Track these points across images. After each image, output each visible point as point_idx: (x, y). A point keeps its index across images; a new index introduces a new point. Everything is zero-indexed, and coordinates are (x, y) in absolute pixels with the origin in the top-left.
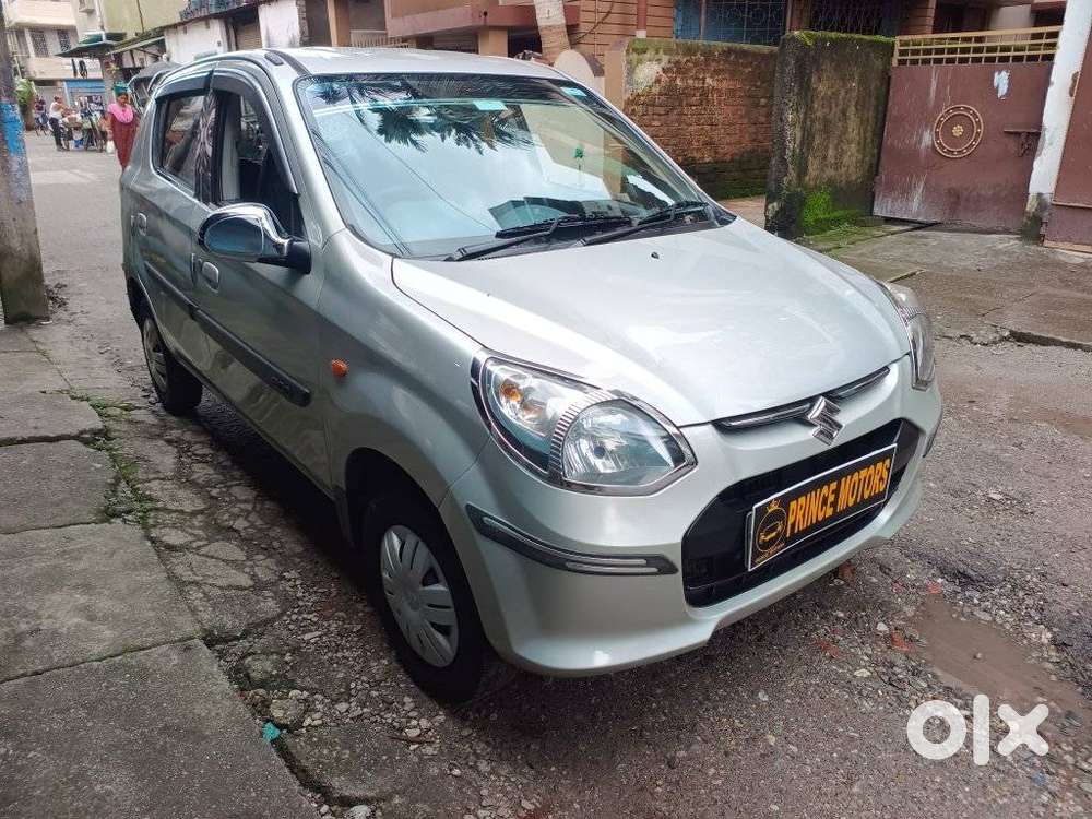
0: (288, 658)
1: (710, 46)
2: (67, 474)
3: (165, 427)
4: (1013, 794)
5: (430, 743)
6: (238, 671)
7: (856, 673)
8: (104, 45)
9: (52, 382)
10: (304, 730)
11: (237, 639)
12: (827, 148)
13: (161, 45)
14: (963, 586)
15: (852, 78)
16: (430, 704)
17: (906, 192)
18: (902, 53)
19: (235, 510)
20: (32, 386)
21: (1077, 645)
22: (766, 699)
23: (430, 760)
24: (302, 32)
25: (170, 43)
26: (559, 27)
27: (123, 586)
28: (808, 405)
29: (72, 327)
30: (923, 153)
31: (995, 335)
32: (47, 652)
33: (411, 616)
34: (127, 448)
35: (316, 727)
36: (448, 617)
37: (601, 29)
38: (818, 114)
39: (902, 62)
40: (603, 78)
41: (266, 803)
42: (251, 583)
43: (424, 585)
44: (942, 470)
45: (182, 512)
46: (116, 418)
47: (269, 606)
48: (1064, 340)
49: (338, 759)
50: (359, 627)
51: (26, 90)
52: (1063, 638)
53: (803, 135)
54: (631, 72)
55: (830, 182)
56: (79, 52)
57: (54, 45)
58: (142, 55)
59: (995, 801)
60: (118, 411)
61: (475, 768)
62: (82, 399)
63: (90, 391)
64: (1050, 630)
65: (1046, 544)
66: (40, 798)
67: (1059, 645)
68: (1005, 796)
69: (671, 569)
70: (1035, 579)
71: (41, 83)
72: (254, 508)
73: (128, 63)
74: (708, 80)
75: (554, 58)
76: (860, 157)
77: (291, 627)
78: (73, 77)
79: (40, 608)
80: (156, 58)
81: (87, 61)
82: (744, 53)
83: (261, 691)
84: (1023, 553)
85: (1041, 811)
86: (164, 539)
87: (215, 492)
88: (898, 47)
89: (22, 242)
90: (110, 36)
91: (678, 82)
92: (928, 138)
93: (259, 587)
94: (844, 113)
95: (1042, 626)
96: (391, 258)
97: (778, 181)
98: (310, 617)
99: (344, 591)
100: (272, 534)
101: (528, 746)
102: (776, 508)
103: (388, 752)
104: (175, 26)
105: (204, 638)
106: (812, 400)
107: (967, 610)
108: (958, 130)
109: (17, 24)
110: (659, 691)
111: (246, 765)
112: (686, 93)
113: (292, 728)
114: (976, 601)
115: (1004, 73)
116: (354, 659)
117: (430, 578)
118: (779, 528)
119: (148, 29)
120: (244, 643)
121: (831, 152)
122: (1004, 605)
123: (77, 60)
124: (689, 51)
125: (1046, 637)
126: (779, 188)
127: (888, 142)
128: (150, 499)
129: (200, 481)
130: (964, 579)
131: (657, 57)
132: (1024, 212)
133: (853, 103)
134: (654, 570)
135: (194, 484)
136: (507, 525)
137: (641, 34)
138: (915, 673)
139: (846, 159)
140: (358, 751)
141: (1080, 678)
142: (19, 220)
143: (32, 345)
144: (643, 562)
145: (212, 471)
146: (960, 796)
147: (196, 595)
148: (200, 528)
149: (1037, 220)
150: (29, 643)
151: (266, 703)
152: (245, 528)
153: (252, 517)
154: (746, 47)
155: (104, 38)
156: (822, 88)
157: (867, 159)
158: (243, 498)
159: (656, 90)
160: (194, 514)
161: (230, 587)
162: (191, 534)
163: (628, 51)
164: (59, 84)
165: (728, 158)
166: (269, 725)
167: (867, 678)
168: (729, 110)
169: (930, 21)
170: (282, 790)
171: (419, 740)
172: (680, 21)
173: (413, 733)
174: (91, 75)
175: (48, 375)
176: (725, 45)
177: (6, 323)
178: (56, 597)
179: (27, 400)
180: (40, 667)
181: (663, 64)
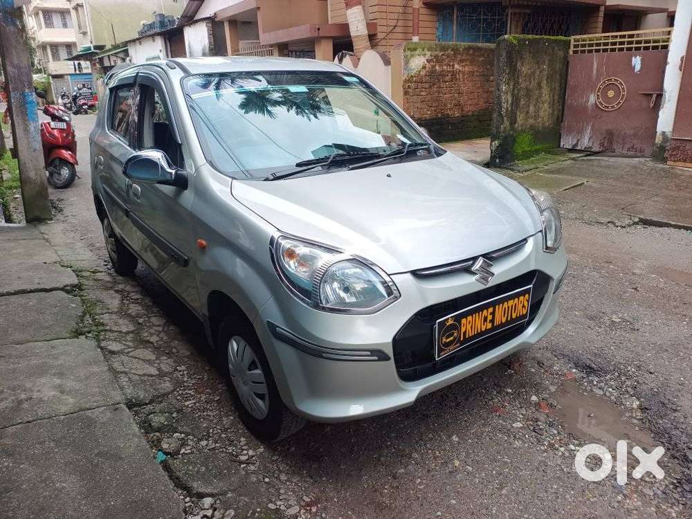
0: (174, 415)
1: (457, 45)
2: (55, 310)
3: (115, 282)
4: (601, 496)
5: (253, 464)
6: (145, 422)
7: (514, 425)
8: (92, 52)
9: (50, 256)
10: (180, 456)
11: (146, 404)
12: (529, 106)
13: (126, 52)
14: (588, 374)
15: (544, 63)
16: (255, 442)
17: (581, 132)
18: (576, 46)
19: (152, 331)
20: (38, 259)
21: (655, 409)
22: (457, 439)
23: (252, 473)
24: (210, 43)
25: (131, 51)
26: (363, 36)
27: (82, 374)
28: (471, 262)
29: (65, 225)
30: (590, 108)
31: (630, 221)
32: (35, 411)
33: (244, 390)
34: (91, 295)
35: (187, 454)
36: (263, 389)
37: (391, 36)
38: (523, 85)
39: (575, 52)
40: (390, 67)
41: (154, 495)
42: (157, 372)
43: (250, 370)
44: (584, 304)
45: (121, 332)
46: (87, 278)
47: (167, 385)
48: (673, 223)
49: (198, 472)
50: (218, 398)
51: (46, 81)
52: (646, 405)
53: (513, 100)
54: (407, 63)
55: (532, 128)
56: (78, 58)
57: (63, 54)
58: (115, 58)
59: (588, 499)
60: (88, 274)
61: (278, 478)
62: (67, 267)
63: (73, 262)
64: (638, 399)
65: (643, 349)
66: (25, 490)
67: (643, 409)
68: (595, 497)
69: (386, 358)
70: (633, 370)
71: (55, 77)
72: (163, 329)
73: (107, 63)
74: (456, 66)
75: (361, 55)
76: (551, 111)
77: (178, 398)
78: (73, 72)
79: (33, 386)
80: (124, 60)
81: (82, 63)
82: (479, 49)
83: (157, 434)
84: (628, 354)
85: (616, 505)
86: (109, 347)
87: (141, 321)
88: (572, 43)
89: (36, 174)
90: (96, 47)
91: (437, 68)
92: (592, 99)
93: (162, 375)
94: (539, 84)
95: (634, 398)
96: (231, 179)
97: (498, 128)
98: (190, 392)
99: (212, 377)
100: (172, 344)
101: (311, 465)
102: (452, 322)
103: (228, 468)
104: (134, 41)
105: (127, 404)
106: (475, 259)
107: (589, 388)
108: (611, 94)
109: (43, 42)
110: (393, 435)
111: (144, 474)
112: (442, 74)
113: (173, 454)
114: (595, 383)
115: (638, 57)
116: (214, 416)
117: (252, 366)
118: (455, 334)
119: (118, 42)
120: (150, 407)
121: (532, 109)
122: (612, 385)
123: (76, 62)
124: (444, 49)
125: (636, 404)
126: (498, 132)
127: (568, 101)
128: (103, 324)
129: (133, 314)
130: (589, 370)
131: (423, 53)
132: (654, 144)
133: (545, 78)
134: (376, 358)
135: (130, 315)
136: (288, 332)
137: (415, 39)
138: (551, 425)
139: (541, 114)
140: (210, 467)
141: (653, 428)
142: (34, 161)
143: (41, 235)
144: (369, 353)
145: (140, 309)
146: (568, 496)
147: (124, 380)
148: (130, 341)
149: (662, 148)
150: (25, 405)
151: (159, 441)
152: (157, 341)
153: (162, 335)
154: (480, 45)
155: (92, 48)
156: (525, 69)
157: (556, 113)
158: (157, 323)
159: (423, 73)
160: (128, 333)
161: (144, 375)
162: (124, 345)
163: (405, 50)
164: (66, 76)
165: (470, 113)
166: (160, 452)
167: (521, 428)
168: (470, 84)
169: (600, 25)
170: (163, 488)
171: (247, 462)
172: (441, 29)
173: (243, 458)
174: (85, 71)
175: (48, 253)
176: (467, 44)
177: (27, 222)
178: (43, 380)
179: (35, 267)
180: (31, 419)
181: (427, 57)
